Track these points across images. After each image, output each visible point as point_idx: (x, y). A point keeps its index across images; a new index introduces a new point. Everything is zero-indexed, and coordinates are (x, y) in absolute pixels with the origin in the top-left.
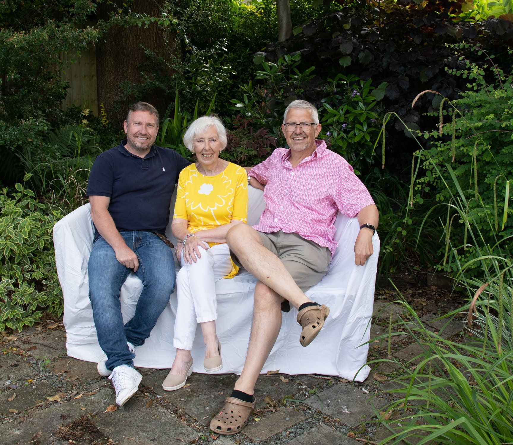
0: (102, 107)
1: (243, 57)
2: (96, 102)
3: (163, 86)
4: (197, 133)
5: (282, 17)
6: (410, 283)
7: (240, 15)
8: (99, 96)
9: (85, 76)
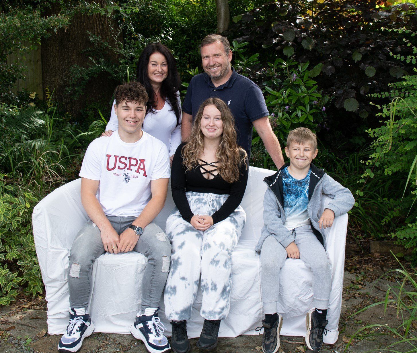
0: (47, 91)
1: (181, 43)
2: (41, 85)
3: (109, 70)
5: (221, 6)
6: (355, 251)
7: (179, 4)
8: (44, 79)
9: (30, 61)
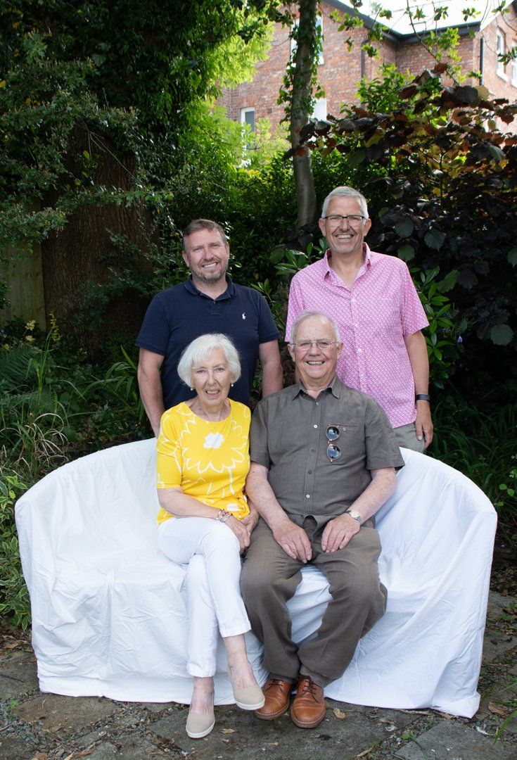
0: (51, 317)
1: (246, 242)
2: (43, 310)
3: (138, 286)
4: (195, 360)
5: (303, 186)
7: (241, 184)
8: (47, 301)
9: (27, 275)
